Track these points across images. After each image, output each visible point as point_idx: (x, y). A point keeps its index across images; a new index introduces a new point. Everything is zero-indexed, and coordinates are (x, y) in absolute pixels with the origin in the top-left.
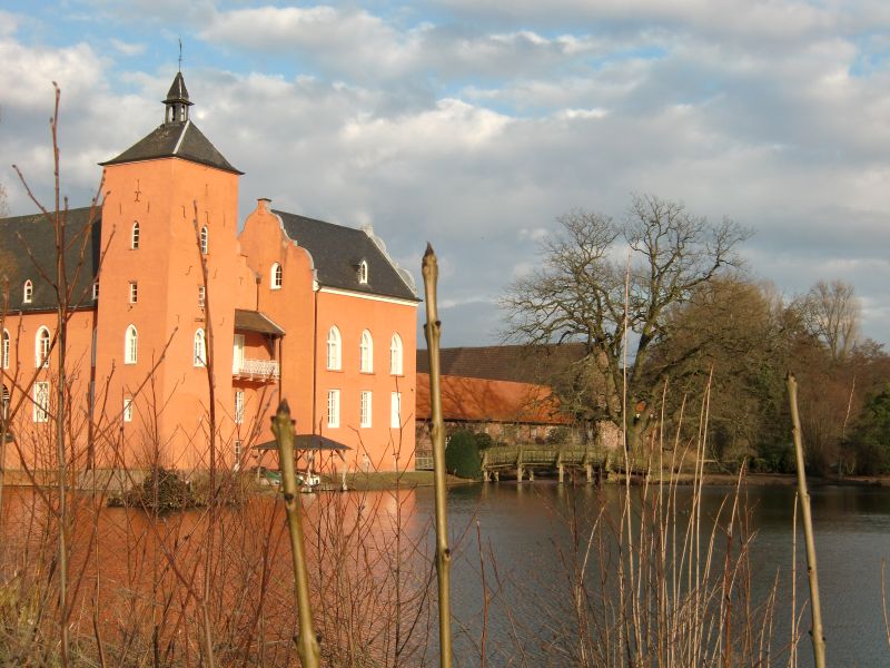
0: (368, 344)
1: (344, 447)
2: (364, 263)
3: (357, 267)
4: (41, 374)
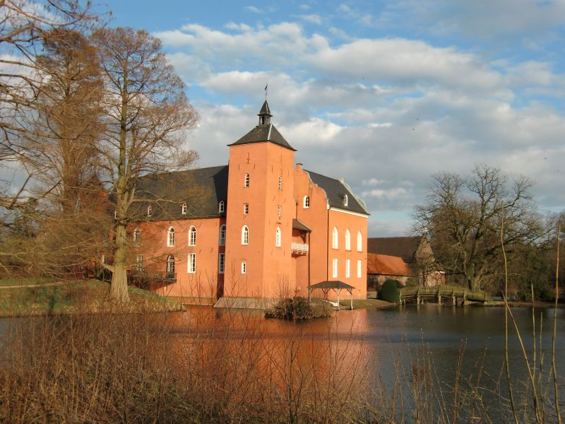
0: (348, 236)
1: (352, 288)
2: (346, 196)
3: (343, 198)
4: (191, 249)
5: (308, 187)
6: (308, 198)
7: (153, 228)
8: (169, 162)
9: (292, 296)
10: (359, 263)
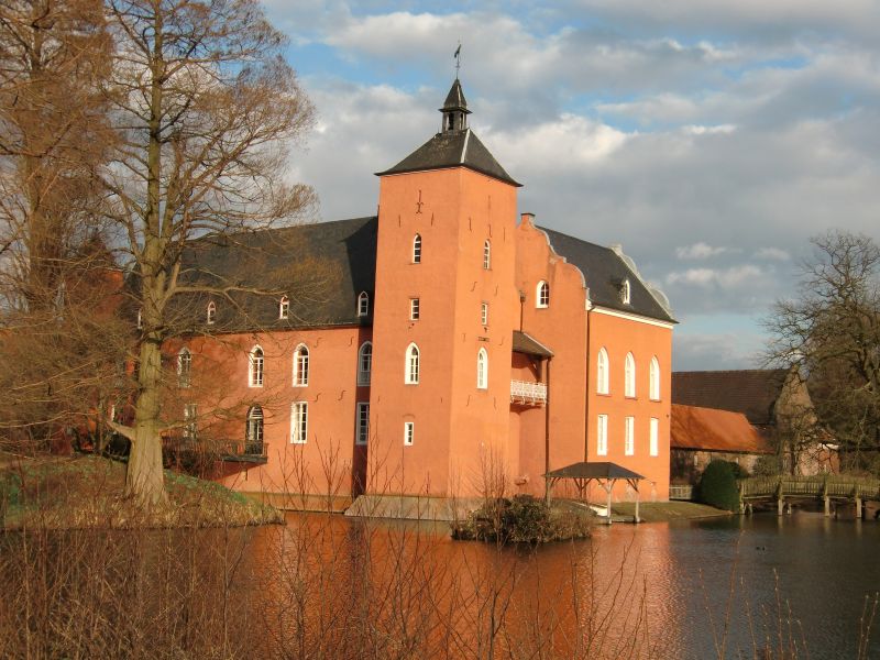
0: (630, 368)
1: (637, 477)
2: (627, 282)
3: (620, 287)
4: (297, 394)
5: (545, 264)
6: (546, 286)
7: (217, 350)
8: (250, 208)
9: (510, 492)
10: (654, 424)
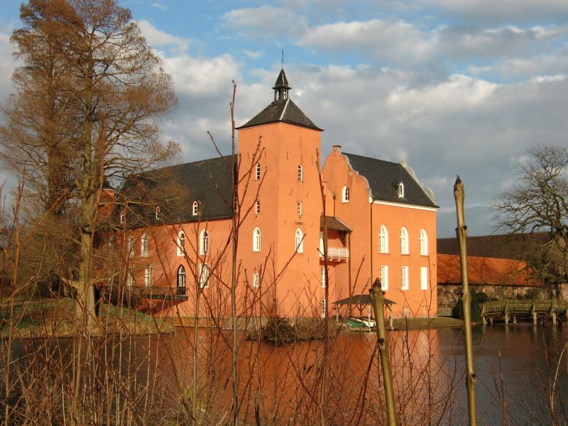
0: (405, 236)
2: (402, 184)
3: (396, 187)
4: (204, 259)
6: (348, 189)
10: (424, 272)
